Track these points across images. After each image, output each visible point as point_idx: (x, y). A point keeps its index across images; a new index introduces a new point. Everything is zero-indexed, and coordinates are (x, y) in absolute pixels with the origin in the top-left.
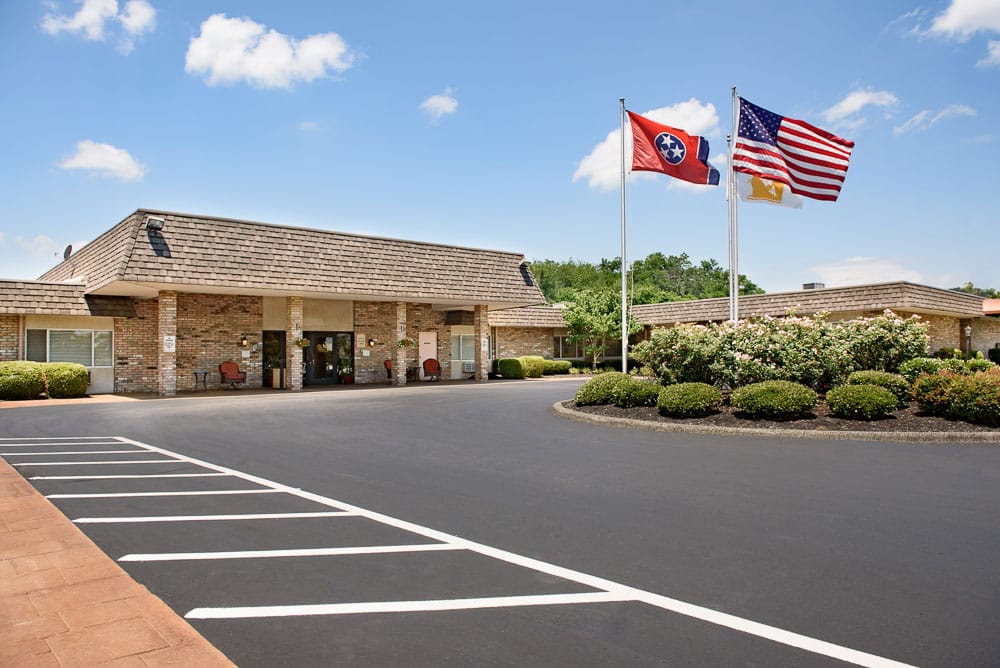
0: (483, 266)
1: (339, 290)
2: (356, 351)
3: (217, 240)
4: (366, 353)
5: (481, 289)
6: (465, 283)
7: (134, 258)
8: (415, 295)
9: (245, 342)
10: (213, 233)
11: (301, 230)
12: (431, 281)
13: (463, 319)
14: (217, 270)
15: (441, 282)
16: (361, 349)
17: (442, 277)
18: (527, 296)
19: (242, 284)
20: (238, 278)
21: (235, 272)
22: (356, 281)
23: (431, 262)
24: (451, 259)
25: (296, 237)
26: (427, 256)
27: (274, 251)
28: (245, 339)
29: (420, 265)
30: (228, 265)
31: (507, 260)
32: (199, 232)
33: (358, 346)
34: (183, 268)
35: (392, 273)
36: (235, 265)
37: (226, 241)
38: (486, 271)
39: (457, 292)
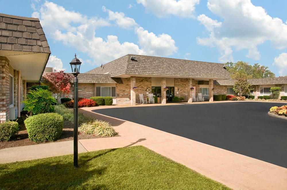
0: (214, 68)
1: (178, 76)
2: (175, 92)
3: (147, 62)
4: (178, 93)
5: (214, 75)
6: (209, 73)
7: (129, 68)
8: (197, 77)
9: (147, 90)
10: (146, 60)
11: (167, 58)
12: (201, 72)
13: (204, 83)
14: (148, 71)
15: (203, 73)
16: (176, 92)
17: (203, 71)
18: (226, 77)
19: (154, 74)
20: (153, 73)
21: (152, 71)
22: (182, 73)
23: (200, 67)
24: (205, 66)
25: (166, 61)
26: (199, 65)
27: (161, 65)
28: (147, 89)
29: (197, 68)
30: (150, 69)
31: (220, 66)
32: (143, 60)
33: (176, 91)
34: (140, 70)
35: (191, 70)
36: (152, 69)
37: (149, 62)
38: (214, 69)
39: (208, 76)
